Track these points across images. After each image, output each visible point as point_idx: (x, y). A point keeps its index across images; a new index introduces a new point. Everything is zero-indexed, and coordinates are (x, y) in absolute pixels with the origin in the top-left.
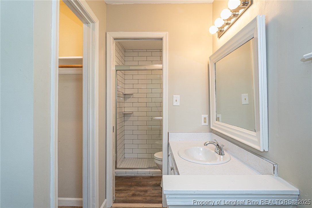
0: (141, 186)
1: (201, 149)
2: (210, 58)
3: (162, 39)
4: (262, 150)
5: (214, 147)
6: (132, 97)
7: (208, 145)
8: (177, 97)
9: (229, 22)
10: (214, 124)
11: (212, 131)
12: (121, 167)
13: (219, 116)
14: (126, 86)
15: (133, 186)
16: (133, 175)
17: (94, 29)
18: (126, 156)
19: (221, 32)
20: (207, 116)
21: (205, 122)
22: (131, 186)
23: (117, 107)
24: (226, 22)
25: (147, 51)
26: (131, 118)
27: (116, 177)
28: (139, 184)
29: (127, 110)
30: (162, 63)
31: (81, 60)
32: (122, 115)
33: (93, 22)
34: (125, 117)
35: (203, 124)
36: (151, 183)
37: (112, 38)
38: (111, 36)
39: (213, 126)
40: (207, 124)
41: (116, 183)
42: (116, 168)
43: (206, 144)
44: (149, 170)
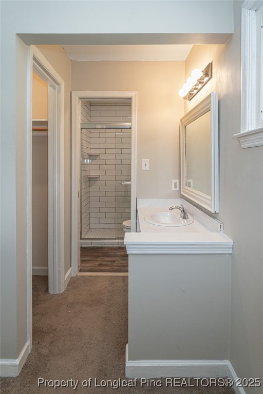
0: (108, 257)
1: (168, 214)
2: (181, 120)
3: (131, 99)
4: (213, 212)
5: (179, 212)
6: (99, 158)
7: (173, 210)
8: (146, 161)
9: (197, 87)
10: (184, 190)
11: (182, 197)
12: (86, 238)
13: (191, 181)
14: (92, 146)
15: (100, 256)
16: (100, 246)
17: (59, 92)
18: (92, 226)
19: (191, 96)
20: (177, 181)
21: (176, 187)
22: (98, 257)
23: (81, 170)
24: (194, 87)
25: (117, 104)
26: (98, 183)
27: (81, 248)
28: (105, 255)
29: (93, 174)
30: (131, 122)
31: (46, 123)
32: (87, 180)
33: (58, 84)
34: (91, 182)
35: (174, 189)
36: (119, 253)
37: (77, 97)
38: (76, 95)
39: (184, 192)
40: (178, 189)
41: (81, 254)
42: (81, 239)
43: (172, 209)
44: (117, 241)
